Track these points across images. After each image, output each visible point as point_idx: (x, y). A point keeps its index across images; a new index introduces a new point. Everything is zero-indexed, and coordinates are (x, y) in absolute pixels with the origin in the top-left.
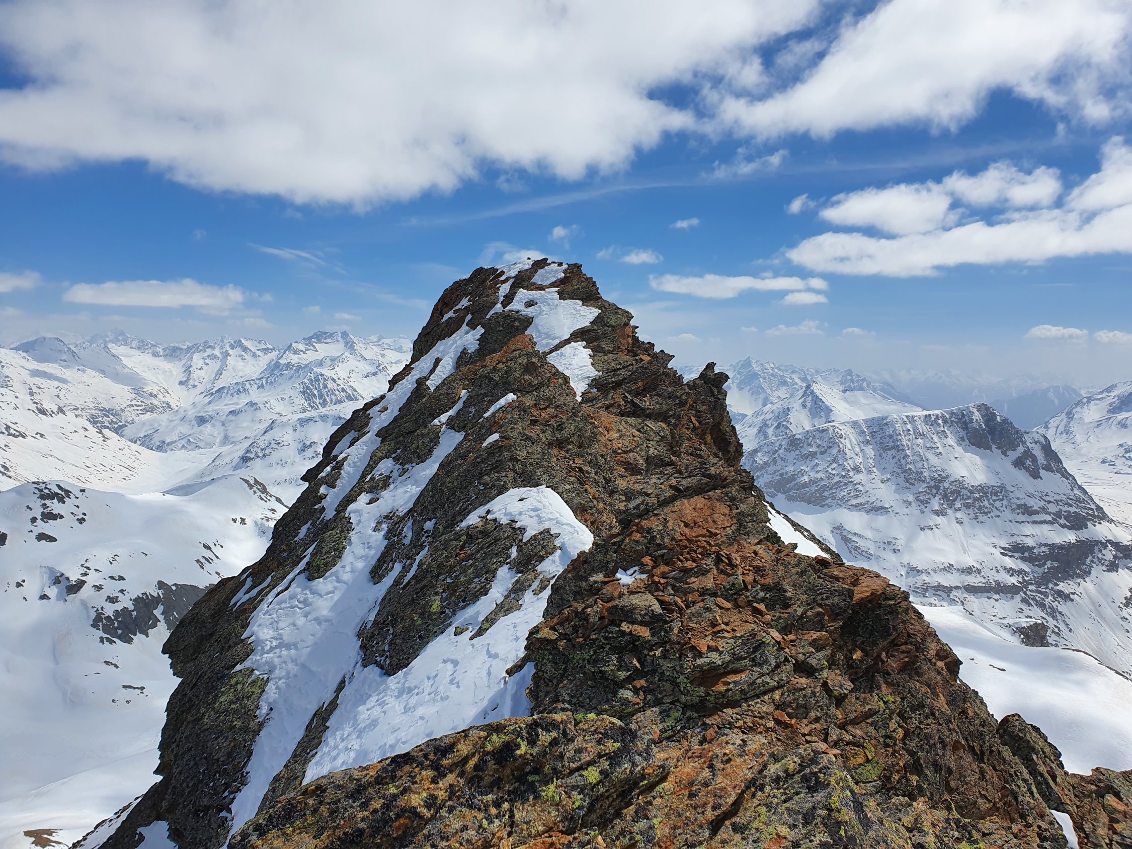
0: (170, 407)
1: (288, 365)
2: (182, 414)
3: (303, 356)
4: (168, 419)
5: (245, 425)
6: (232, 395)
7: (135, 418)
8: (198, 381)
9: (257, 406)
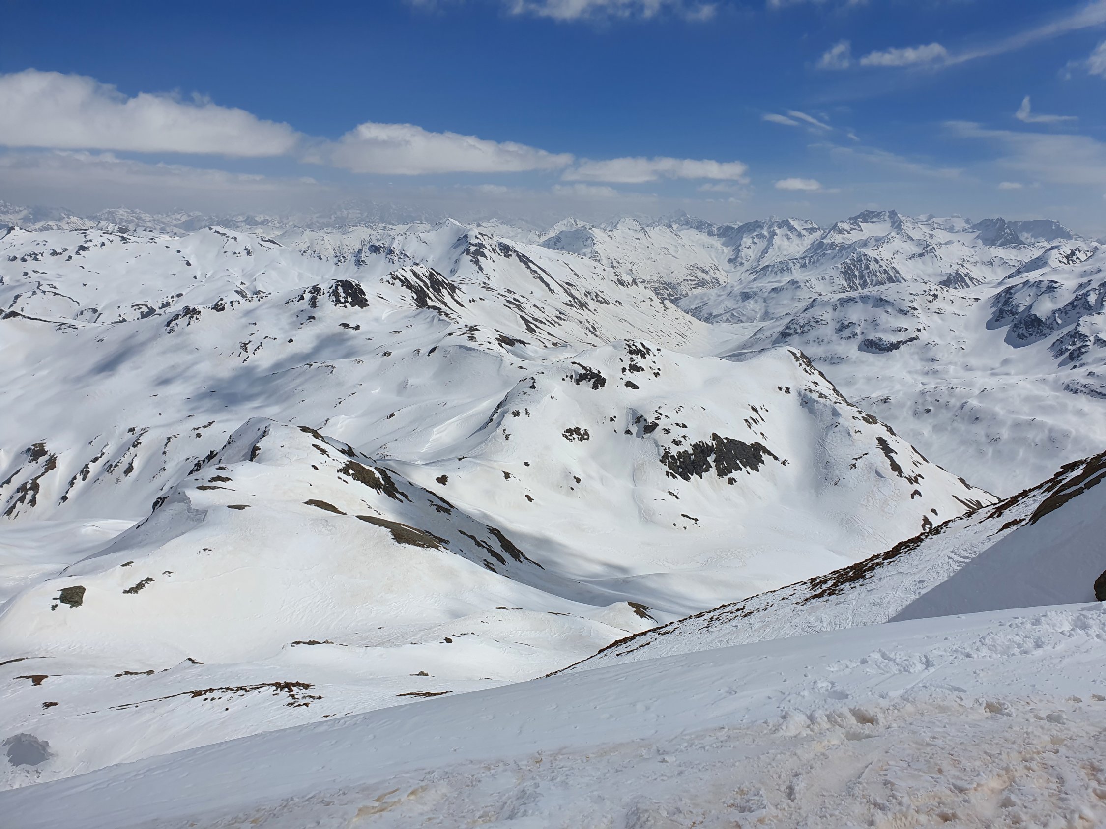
0: (718, 283)
1: (832, 245)
2: (729, 289)
3: (847, 236)
4: (716, 294)
5: (785, 302)
6: (776, 273)
7: (689, 292)
8: (745, 259)
9: (798, 285)
